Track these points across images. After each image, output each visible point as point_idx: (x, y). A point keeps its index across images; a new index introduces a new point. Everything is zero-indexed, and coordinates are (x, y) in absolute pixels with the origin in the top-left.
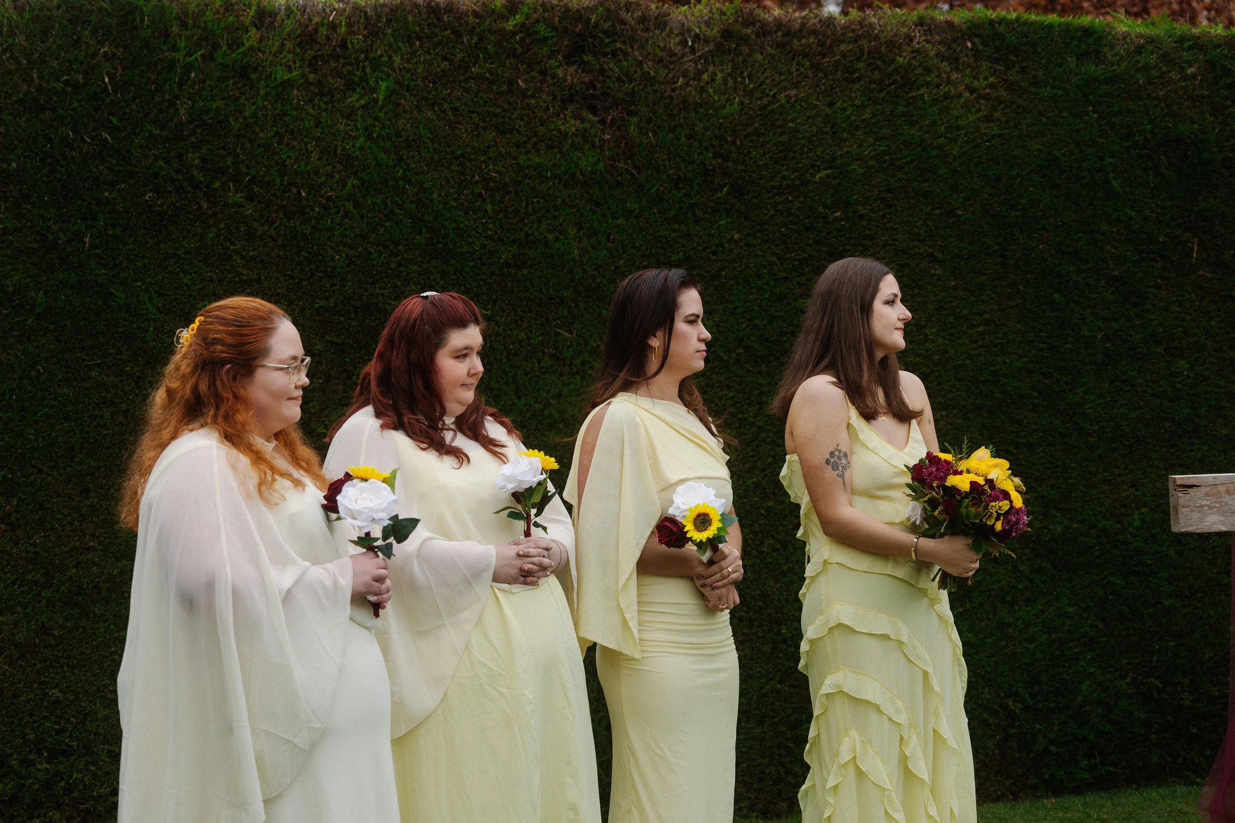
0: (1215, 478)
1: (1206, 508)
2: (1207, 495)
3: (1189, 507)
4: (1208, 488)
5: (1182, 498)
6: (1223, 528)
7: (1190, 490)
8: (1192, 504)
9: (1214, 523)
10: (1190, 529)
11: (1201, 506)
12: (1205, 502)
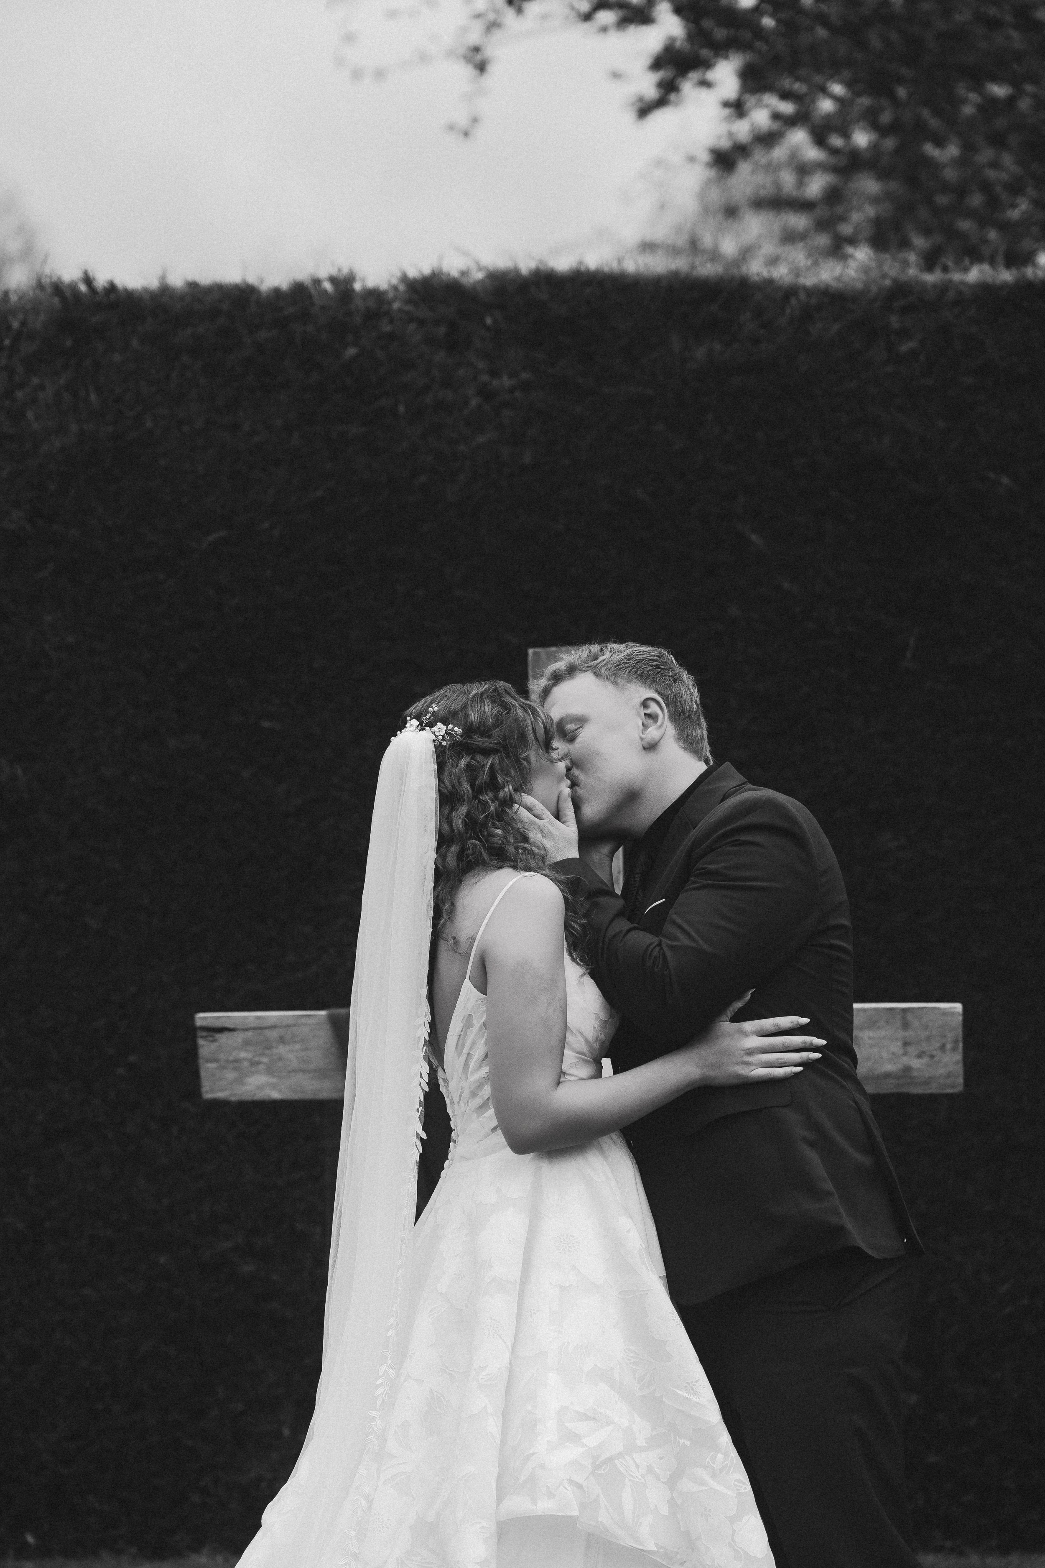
0: (258, 1018)
1: (246, 1064)
2: (247, 1043)
3: (216, 1060)
4: (250, 1034)
5: (205, 1048)
6: (276, 1095)
7: (218, 1036)
8: (222, 1056)
9: (260, 1087)
10: (221, 1095)
11: (237, 1061)
12: (243, 1055)
